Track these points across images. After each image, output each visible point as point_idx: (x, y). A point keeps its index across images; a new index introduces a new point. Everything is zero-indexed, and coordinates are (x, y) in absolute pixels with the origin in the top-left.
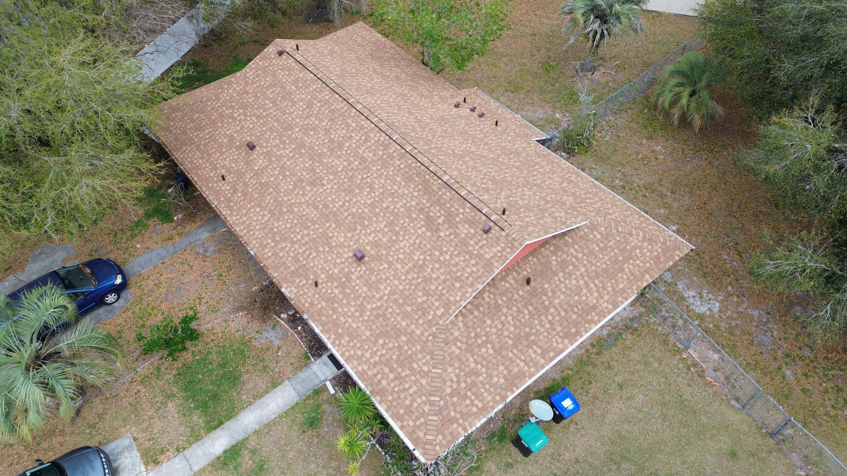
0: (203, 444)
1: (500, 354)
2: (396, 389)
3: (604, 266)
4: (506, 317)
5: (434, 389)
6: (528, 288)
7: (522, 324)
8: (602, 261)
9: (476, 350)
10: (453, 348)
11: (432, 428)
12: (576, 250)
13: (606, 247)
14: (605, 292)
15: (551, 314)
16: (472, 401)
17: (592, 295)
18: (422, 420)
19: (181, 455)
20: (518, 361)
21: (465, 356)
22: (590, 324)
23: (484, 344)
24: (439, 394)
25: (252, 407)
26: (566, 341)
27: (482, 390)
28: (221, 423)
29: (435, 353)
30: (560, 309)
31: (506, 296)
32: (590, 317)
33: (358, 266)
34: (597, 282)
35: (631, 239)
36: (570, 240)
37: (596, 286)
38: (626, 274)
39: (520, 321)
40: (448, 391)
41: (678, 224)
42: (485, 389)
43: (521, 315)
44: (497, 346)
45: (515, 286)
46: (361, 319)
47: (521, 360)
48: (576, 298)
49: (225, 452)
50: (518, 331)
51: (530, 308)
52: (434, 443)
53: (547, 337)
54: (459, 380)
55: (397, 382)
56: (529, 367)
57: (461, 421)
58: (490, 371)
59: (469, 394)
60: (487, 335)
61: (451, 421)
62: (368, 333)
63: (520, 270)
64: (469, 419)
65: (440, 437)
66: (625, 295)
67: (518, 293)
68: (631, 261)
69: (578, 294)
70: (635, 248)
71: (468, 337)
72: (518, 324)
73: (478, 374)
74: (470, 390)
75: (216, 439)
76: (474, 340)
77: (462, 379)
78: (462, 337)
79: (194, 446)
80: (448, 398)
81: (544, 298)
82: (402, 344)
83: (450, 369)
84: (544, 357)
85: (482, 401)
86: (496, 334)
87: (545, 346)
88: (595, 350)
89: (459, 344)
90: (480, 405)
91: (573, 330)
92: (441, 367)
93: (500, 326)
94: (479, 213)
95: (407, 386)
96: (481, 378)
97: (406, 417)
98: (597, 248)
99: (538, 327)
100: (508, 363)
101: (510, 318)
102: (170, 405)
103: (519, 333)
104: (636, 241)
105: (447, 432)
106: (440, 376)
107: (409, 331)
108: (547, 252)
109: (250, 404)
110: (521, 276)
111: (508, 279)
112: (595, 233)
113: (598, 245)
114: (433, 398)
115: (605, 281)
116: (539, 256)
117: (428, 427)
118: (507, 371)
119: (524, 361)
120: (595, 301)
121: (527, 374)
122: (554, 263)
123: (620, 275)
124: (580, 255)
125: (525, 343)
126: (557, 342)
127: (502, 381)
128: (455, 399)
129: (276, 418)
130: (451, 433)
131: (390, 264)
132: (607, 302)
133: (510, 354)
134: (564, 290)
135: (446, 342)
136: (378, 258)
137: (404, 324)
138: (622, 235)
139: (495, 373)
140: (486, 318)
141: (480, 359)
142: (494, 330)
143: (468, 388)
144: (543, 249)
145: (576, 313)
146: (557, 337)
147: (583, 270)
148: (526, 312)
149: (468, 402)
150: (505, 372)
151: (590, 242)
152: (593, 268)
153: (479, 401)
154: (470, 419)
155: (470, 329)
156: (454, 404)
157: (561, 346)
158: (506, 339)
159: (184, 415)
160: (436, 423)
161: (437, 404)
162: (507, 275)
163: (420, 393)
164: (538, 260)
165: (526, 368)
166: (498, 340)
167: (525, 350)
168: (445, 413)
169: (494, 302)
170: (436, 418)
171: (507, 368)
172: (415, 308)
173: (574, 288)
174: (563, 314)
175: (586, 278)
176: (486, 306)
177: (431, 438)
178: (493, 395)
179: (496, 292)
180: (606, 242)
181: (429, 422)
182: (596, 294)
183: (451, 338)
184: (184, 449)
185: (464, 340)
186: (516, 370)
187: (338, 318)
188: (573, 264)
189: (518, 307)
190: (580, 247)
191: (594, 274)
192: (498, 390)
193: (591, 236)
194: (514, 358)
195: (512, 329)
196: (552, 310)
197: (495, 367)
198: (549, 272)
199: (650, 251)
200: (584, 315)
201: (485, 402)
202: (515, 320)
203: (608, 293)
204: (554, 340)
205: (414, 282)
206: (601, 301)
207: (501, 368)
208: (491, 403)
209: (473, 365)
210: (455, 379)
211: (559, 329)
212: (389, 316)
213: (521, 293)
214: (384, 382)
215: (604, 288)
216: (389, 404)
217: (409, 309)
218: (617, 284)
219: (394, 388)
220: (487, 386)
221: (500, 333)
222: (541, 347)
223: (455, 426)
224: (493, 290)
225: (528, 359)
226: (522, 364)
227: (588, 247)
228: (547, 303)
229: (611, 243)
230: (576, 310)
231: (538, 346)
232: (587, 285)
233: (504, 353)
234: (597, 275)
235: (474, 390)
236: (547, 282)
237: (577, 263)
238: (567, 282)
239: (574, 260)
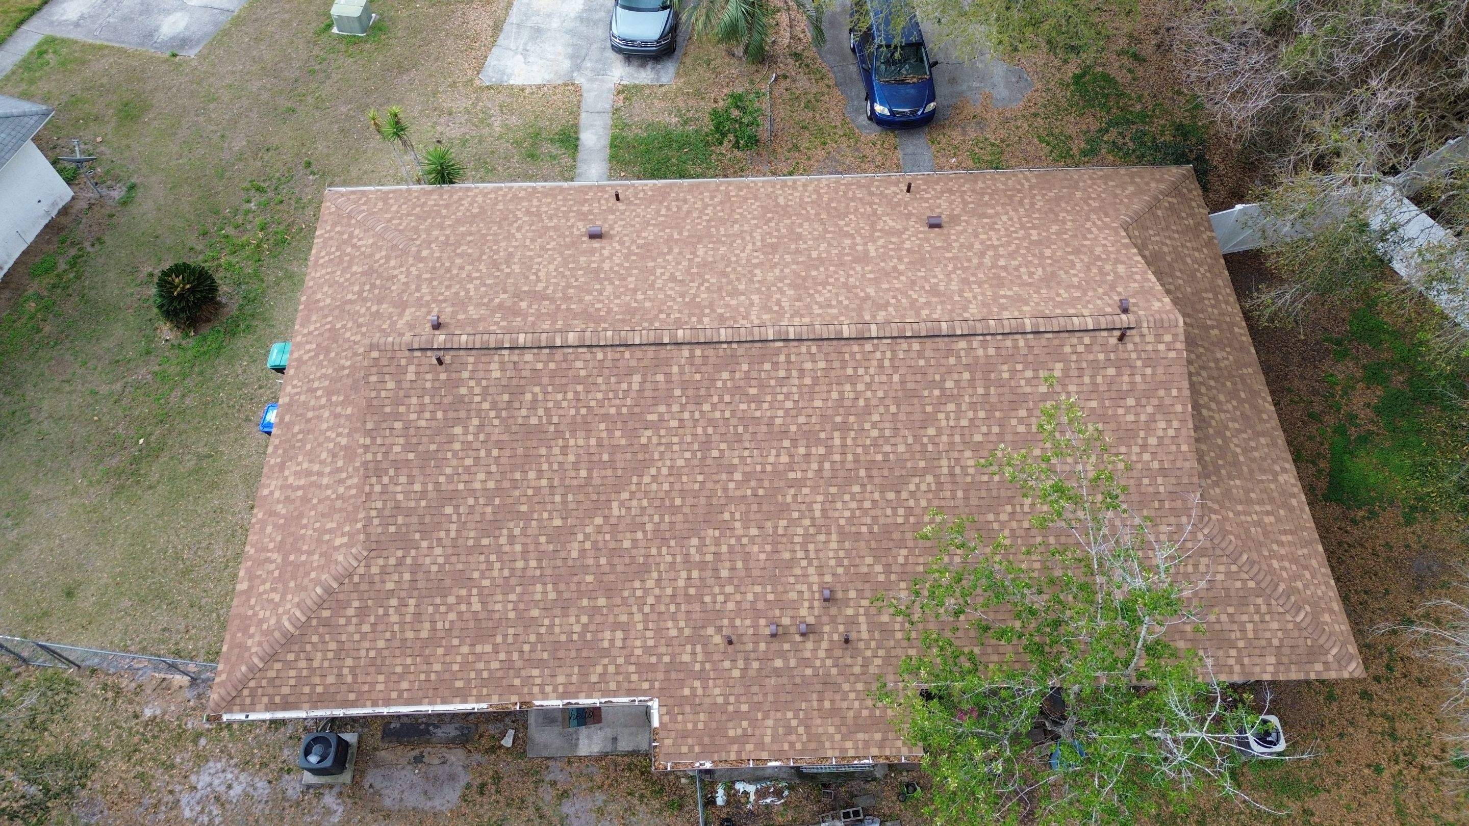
3: (305, 521)
12: (350, 487)
15: (321, 397)
19: (610, 110)
28: (613, 147)
30: (317, 413)
34: (300, 493)
40: (357, 232)
46: (523, 210)
47: (316, 329)
48: (309, 447)
49: (578, 139)
50: (341, 341)
51: (347, 372)
52: (334, 203)
53: (309, 377)
54: (356, 247)
56: (304, 336)
57: (327, 236)
58: (336, 286)
59: (338, 254)
60: (365, 300)
61: (335, 226)
62: (500, 207)
64: (322, 244)
65: (334, 210)
66: (257, 526)
68: (276, 573)
69: (309, 453)
70: (283, 597)
71: (380, 276)
72: (346, 346)
73: (344, 271)
74: (339, 256)
75: (598, 139)
76: (373, 281)
77: (353, 252)
78: (385, 269)
79: (610, 122)
80: (352, 229)
81: (341, 398)
83: (370, 241)
84: (297, 360)
85: (322, 265)
86: (359, 312)
87: (304, 368)
89: (382, 261)
90: (321, 261)
91: (287, 418)
92: (379, 232)
93: (361, 320)
96: (338, 273)
98: (329, 526)
99: (324, 371)
100: (326, 312)
101: (358, 338)
102: (675, 119)
103: (338, 342)
104: (287, 607)
105: (332, 218)
106: (373, 228)
107: (448, 228)
112: (345, 539)
113: (330, 531)
115: (292, 507)
118: (321, 307)
119: (313, 332)
120: (287, 473)
123: (279, 538)
124: (341, 490)
125: (325, 344)
126: (295, 387)
127: (319, 296)
128: (345, 236)
130: (327, 222)
131: (546, 250)
132: (272, 492)
133: (330, 319)
134: (328, 433)
135: (394, 247)
138: (311, 586)
139: (330, 292)
140: (381, 307)
141: (353, 279)
142: (363, 310)
143: (344, 253)
145: (298, 434)
146: (299, 390)
147: (325, 481)
148: (348, 364)
150: (321, 304)
151: (342, 520)
152: (315, 501)
153: (324, 262)
155: (384, 282)
156: (343, 233)
157: (289, 389)
158: (345, 322)
159: (651, 125)
160: (345, 209)
167: (320, 339)
174: (310, 414)
175: (314, 478)
182: (291, 480)
184: (614, 114)
188: (339, 470)
189: (359, 355)
190: (351, 497)
191: (310, 496)
192: (315, 288)
193: (347, 529)
194: (324, 322)
195: (348, 335)
196: (323, 401)
197: (334, 295)
198: (359, 425)
199: (261, 622)
200: (288, 445)
201: (319, 268)
202: (352, 343)
203: (278, 502)
204: (300, 384)
205: (490, 254)
206: (280, 484)
207: (328, 301)
208: (313, 274)
209: (354, 268)
210: (359, 243)
211: (303, 398)
218: (275, 526)
220: (328, 277)
223: (329, 229)
225: (310, 338)
227: (341, 510)
228: (334, 398)
229: (316, 557)
230: (300, 436)
231: (310, 358)
232: (308, 473)
233: (336, 312)
234: (305, 500)
235: (337, 260)
236: (353, 414)
237: (337, 477)
238: (331, 445)
239: (344, 475)
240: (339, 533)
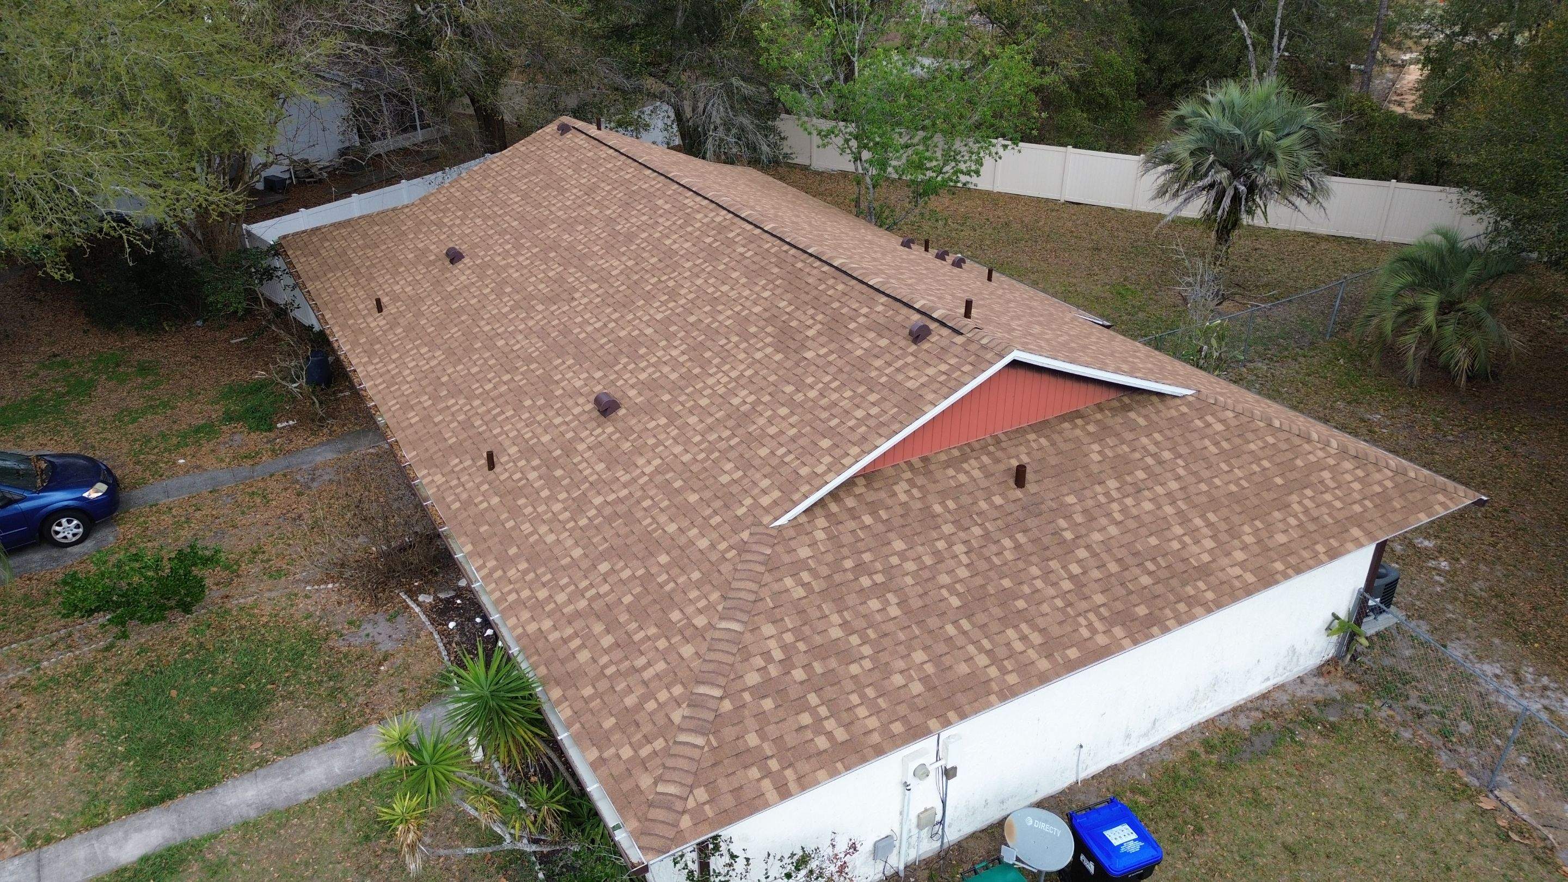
0: (98, 837)
1: (920, 623)
2: (610, 671)
3: (1233, 488)
4: (951, 545)
5: (711, 667)
6: (1019, 493)
7: (993, 567)
8: (1227, 478)
9: (852, 600)
10: (789, 582)
11: (682, 763)
12: (1156, 443)
13: (1236, 452)
14: (1236, 543)
15: (1079, 562)
16: (819, 720)
17: (1197, 542)
18: (659, 744)
20: (971, 649)
21: (819, 607)
22: (1190, 606)
23: (879, 590)
24: (722, 681)
25: (262, 772)
26: (1118, 631)
27: (855, 699)
28: (168, 796)
29: (735, 585)
30: (1104, 556)
31: (956, 499)
32: (1190, 590)
33: (599, 426)
34: (1211, 517)
35: (1307, 447)
36: (1142, 421)
37: (1209, 525)
38: (1296, 516)
39: (988, 559)
40: (753, 678)
41: (1436, 537)
42: (863, 696)
43: (994, 548)
44: (916, 603)
45: (984, 483)
46: (571, 525)
47: (981, 649)
48: (1153, 541)
49: (145, 859)
50: (979, 581)
51: (1021, 538)
52: (679, 806)
53: (1063, 610)
54: (788, 658)
55: (618, 654)
56: (1004, 671)
57: (774, 765)
58: (884, 657)
59: (813, 699)
60: (889, 571)
61: (745, 757)
62: (577, 553)
63: (999, 454)
64: (799, 765)
65: (701, 794)
66: (1293, 560)
67: (988, 499)
68: (1309, 493)
69: (1159, 533)
70: (1320, 466)
71: (836, 566)
72: (982, 565)
73: (848, 657)
74: (818, 690)
75: (138, 830)
76: (850, 576)
77: (799, 660)
78: (819, 562)
79: (77, 837)
80: (747, 696)
81: (1062, 523)
82: (654, 570)
83: (768, 629)
84: (1049, 656)
85: (847, 726)
86: (915, 574)
87: (1056, 631)
88: (1214, 757)
89: (805, 576)
90: (841, 735)
91: (1142, 611)
92: (745, 618)
93: (928, 560)
94: (905, 311)
95: (641, 662)
96: (854, 669)
97: (616, 737)
98: (1213, 449)
99: (1039, 584)
100: (941, 648)
101: (959, 549)
102: (71, 744)
103: (983, 586)
104: (1321, 454)
105: (723, 784)
106: (736, 639)
107: (682, 540)
108: (1078, 432)
109: (263, 762)
110: (1002, 467)
111: (965, 466)
112: (1210, 419)
113: (1216, 444)
114: (702, 689)
115: (1236, 519)
116: (1056, 437)
117: (670, 762)
118: (936, 665)
119: (989, 653)
120: (1206, 558)
121: (994, 686)
122: (1096, 457)
123: (1277, 515)
124: (1167, 455)
125: (997, 612)
126: (1094, 631)
127: (917, 687)
128: (768, 704)
129: (308, 801)
130: (737, 791)
131: (672, 418)
132: (1242, 564)
133: (950, 630)
134: (1118, 517)
135: (772, 566)
136: (650, 409)
137: (672, 528)
138: (1281, 436)
139: (901, 664)
140: (891, 535)
141: (860, 624)
142: (910, 566)
143: (811, 684)
144: (1066, 425)
145: (1150, 573)
146: (1091, 616)
147: (1174, 485)
148: (1007, 543)
149: (806, 719)
150: (930, 669)
151: (1195, 435)
152: (1203, 487)
153: (841, 724)
154: (803, 766)
155: (845, 551)
156: (761, 715)
157: (1101, 640)
158: (944, 592)
159: (91, 766)
160: (696, 754)
161: (712, 704)
162: (964, 458)
163: (670, 678)
164: (1053, 444)
165: (993, 672)
166: (920, 590)
167: (994, 627)
168: (729, 733)
169: (919, 505)
170: (700, 741)
171: (936, 659)
172: (707, 494)
173: (1147, 519)
174: (1113, 567)
175: (1182, 504)
176: (899, 510)
177: (672, 789)
178: (884, 716)
179: (931, 487)
180: (1238, 441)
181: (676, 750)
182: (1209, 544)
183: (787, 559)
184: (49, 840)
185: (824, 571)
186: (963, 668)
187: (517, 527)
188: (1149, 470)
189: (985, 529)
190: (1166, 438)
191: (1204, 499)
192: (902, 710)
193: (1199, 423)
194: (960, 641)
195: (963, 573)
196: (1082, 553)
197: (902, 649)
198: (1080, 474)
199: (1363, 482)
200: (1174, 582)
201: (857, 729)
202: (973, 556)
203: (1245, 548)
204: (1081, 620)
205: (722, 445)
206: (1224, 561)
207: (919, 656)
208: (876, 738)
209: (836, 633)
210: (778, 655)
211: (1099, 599)
212: (639, 514)
213: (998, 500)
214: (584, 656)
215: (1234, 533)
216: (579, 705)
217: (693, 498)
218: (1270, 533)
219: (605, 666)
220: (870, 692)
221: (926, 574)
222: (1042, 631)
223: (754, 773)
224: (920, 481)
225: (1001, 652)
226: (982, 660)
227: (1188, 443)
228: (1068, 535)
229: (1252, 446)
230: (1150, 566)
231: (1034, 627)
232: (1184, 520)
233: (933, 622)
234: (1214, 503)
235: (830, 692)
236: (1073, 492)
237: (1158, 469)
238: (1129, 501)
239: (1149, 460)
240: (1209, 431)
